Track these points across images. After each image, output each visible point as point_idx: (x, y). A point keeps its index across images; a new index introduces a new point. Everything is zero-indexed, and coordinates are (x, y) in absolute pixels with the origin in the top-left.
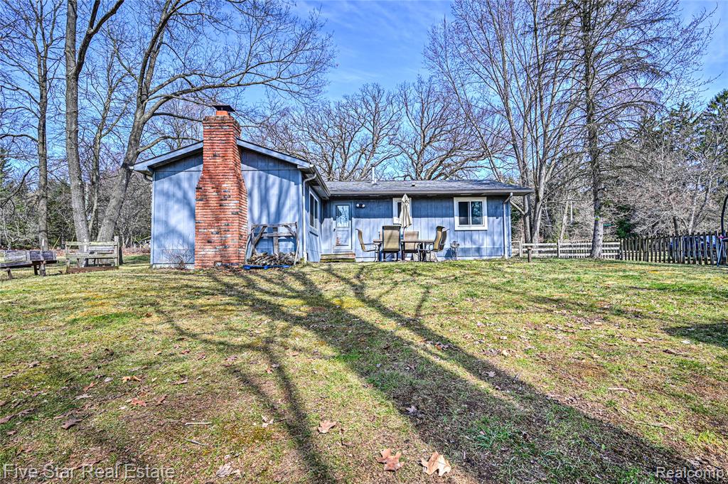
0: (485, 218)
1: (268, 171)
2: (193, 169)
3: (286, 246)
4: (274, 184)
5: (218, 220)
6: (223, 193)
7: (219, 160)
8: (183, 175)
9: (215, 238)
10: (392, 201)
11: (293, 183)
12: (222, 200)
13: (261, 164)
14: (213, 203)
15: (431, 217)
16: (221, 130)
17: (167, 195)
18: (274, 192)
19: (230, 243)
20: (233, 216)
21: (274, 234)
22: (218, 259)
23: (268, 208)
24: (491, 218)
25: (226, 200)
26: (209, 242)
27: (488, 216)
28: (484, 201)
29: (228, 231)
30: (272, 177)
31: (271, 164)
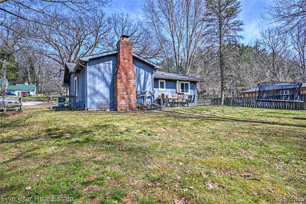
0: (189, 90)
1: (141, 67)
2: (107, 62)
3: (148, 100)
4: (142, 73)
5: (127, 88)
6: (129, 76)
7: (126, 61)
8: (102, 65)
9: (126, 96)
10: (158, 81)
11: (150, 74)
12: (129, 79)
13: (138, 64)
14: (124, 80)
15: (172, 89)
16: (128, 47)
17: (93, 74)
18: (142, 77)
19: (132, 99)
20: (133, 87)
21: (144, 95)
22: (127, 106)
23: (140, 83)
24: (191, 90)
25: (130, 79)
26: (124, 98)
27: (190, 89)
28: (189, 83)
29: (132, 93)
30: (141, 70)
31: (142, 64)
